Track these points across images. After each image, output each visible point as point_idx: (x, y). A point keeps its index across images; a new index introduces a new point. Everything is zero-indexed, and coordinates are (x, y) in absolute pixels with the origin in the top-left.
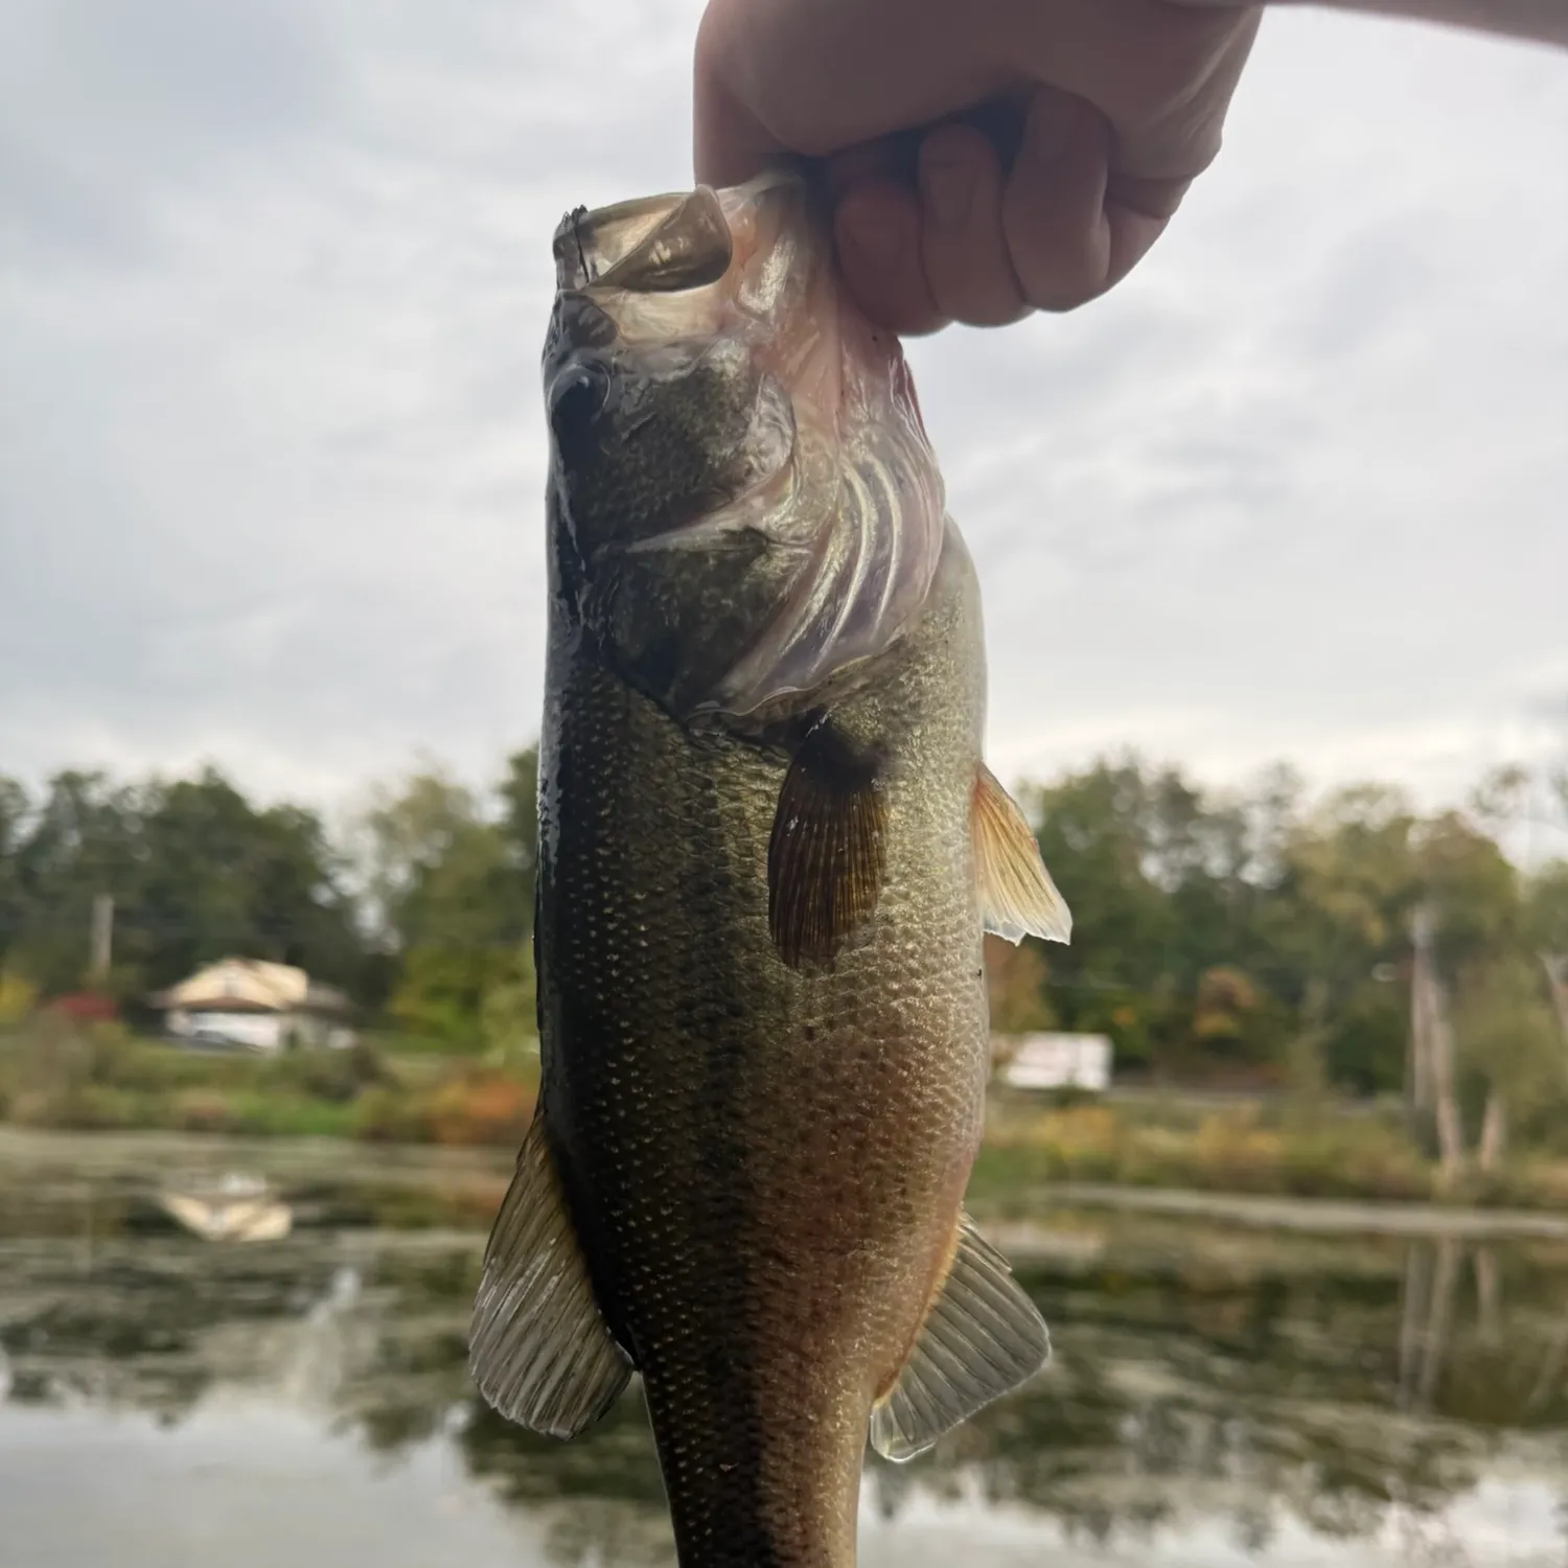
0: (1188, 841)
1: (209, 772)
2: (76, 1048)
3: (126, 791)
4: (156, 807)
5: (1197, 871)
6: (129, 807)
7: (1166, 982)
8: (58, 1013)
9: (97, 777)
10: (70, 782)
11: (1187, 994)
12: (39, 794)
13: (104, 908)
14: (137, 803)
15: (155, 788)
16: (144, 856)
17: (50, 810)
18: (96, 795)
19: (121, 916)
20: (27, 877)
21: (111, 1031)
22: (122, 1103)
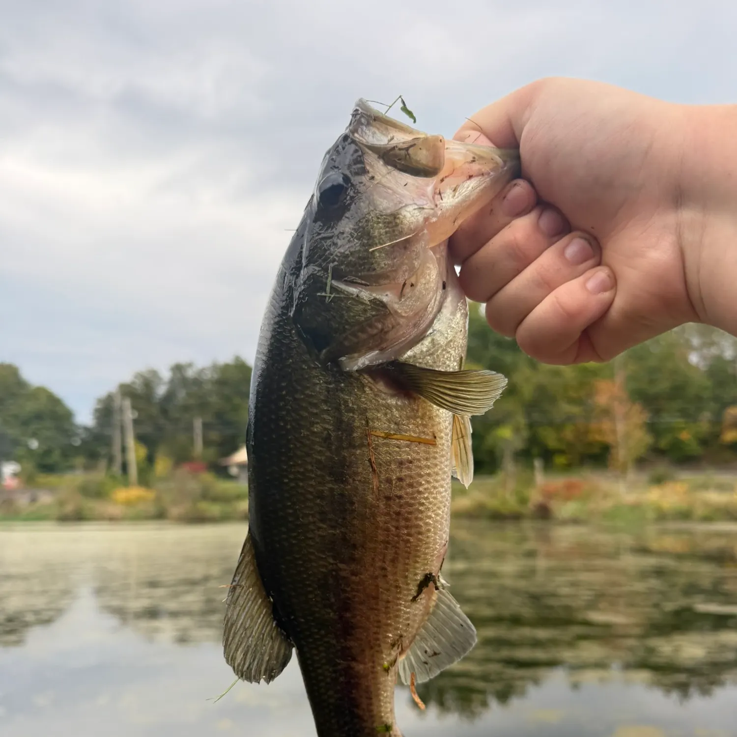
0: (713, 344)
1: (237, 359)
2: (193, 486)
3: (202, 371)
4: (216, 376)
5: (719, 359)
6: (205, 378)
7: (706, 416)
8: (184, 471)
9: (190, 365)
10: (178, 369)
11: (717, 421)
12: (166, 375)
13: (198, 424)
14: (208, 375)
15: (215, 367)
16: (214, 399)
17: (172, 381)
18: (190, 373)
19: (206, 426)
20: (164, 412)
21: (208, 477)
22: (215, 509)
